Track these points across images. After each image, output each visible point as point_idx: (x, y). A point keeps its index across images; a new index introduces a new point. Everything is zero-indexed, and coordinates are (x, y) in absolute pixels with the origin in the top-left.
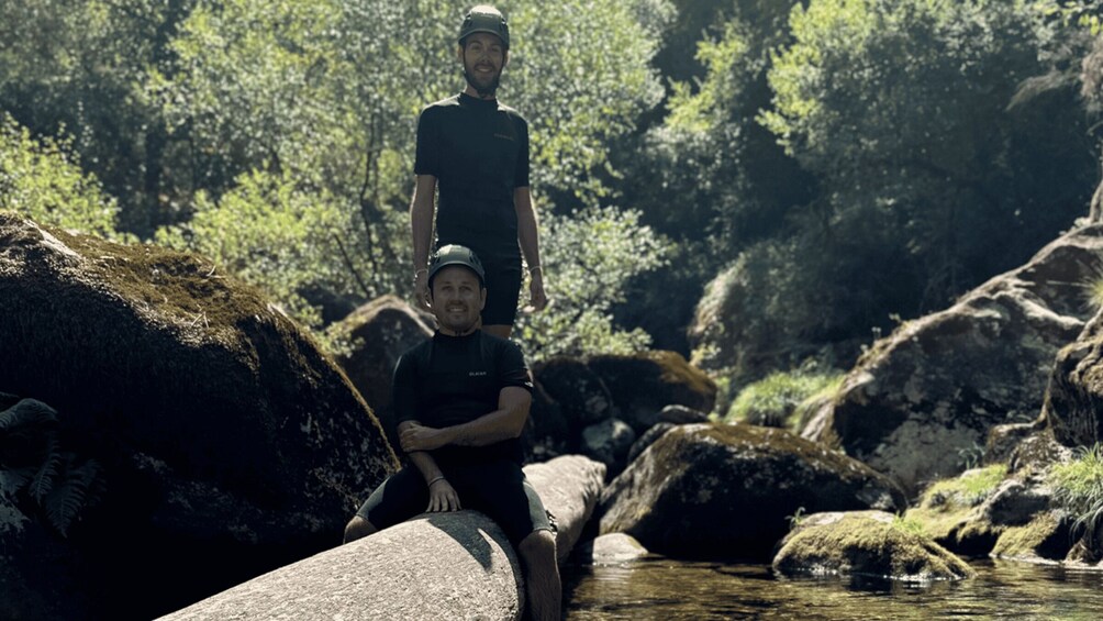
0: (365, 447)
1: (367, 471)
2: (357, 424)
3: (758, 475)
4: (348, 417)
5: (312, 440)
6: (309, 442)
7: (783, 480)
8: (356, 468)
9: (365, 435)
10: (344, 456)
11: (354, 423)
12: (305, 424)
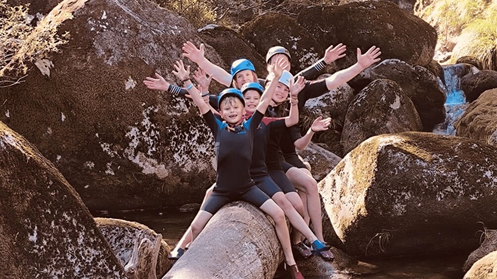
0: (80, 241)
1: (83, 262)
2: (74, 221)
3: (449, 189)
4: (66, 216)
5: (38, 246)
6: (35, 248)
7: (473, 193)
8: (74, 261)
9: (80, 229)
10: (63, 252)
11: (71, 221)
12: (32, 234)
